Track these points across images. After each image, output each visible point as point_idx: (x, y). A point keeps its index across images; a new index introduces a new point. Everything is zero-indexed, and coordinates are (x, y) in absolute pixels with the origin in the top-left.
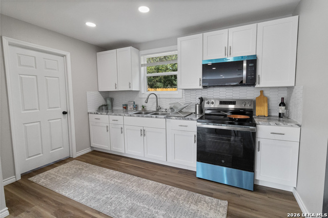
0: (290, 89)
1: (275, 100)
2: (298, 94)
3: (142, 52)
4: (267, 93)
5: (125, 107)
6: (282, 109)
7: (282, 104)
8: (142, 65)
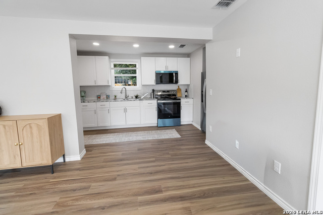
0: (188, 85)
1: (183, 90)
2: (191, 87)
3: (112, 60)
4: (180, 87)
5: (99, 97)
6: (186, 94)
7: (186, 91)
8: (112, 69)
